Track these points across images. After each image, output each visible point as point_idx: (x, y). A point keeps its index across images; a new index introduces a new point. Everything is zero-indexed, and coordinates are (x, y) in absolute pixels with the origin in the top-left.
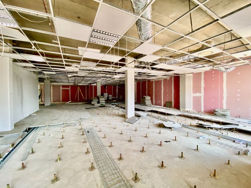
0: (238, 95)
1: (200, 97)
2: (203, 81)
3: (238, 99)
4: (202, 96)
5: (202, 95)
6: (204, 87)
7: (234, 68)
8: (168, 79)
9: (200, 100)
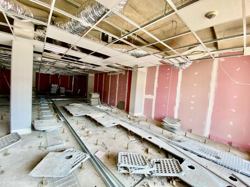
0: (193, 102)
1: (152, 100)
2: (156, 80)
3: (192, 108)
4: (154, 99)
5: (154, 97)
6: (157, 88)
7: (191, 64)
8: (123, 74)
9: (152, 104)
